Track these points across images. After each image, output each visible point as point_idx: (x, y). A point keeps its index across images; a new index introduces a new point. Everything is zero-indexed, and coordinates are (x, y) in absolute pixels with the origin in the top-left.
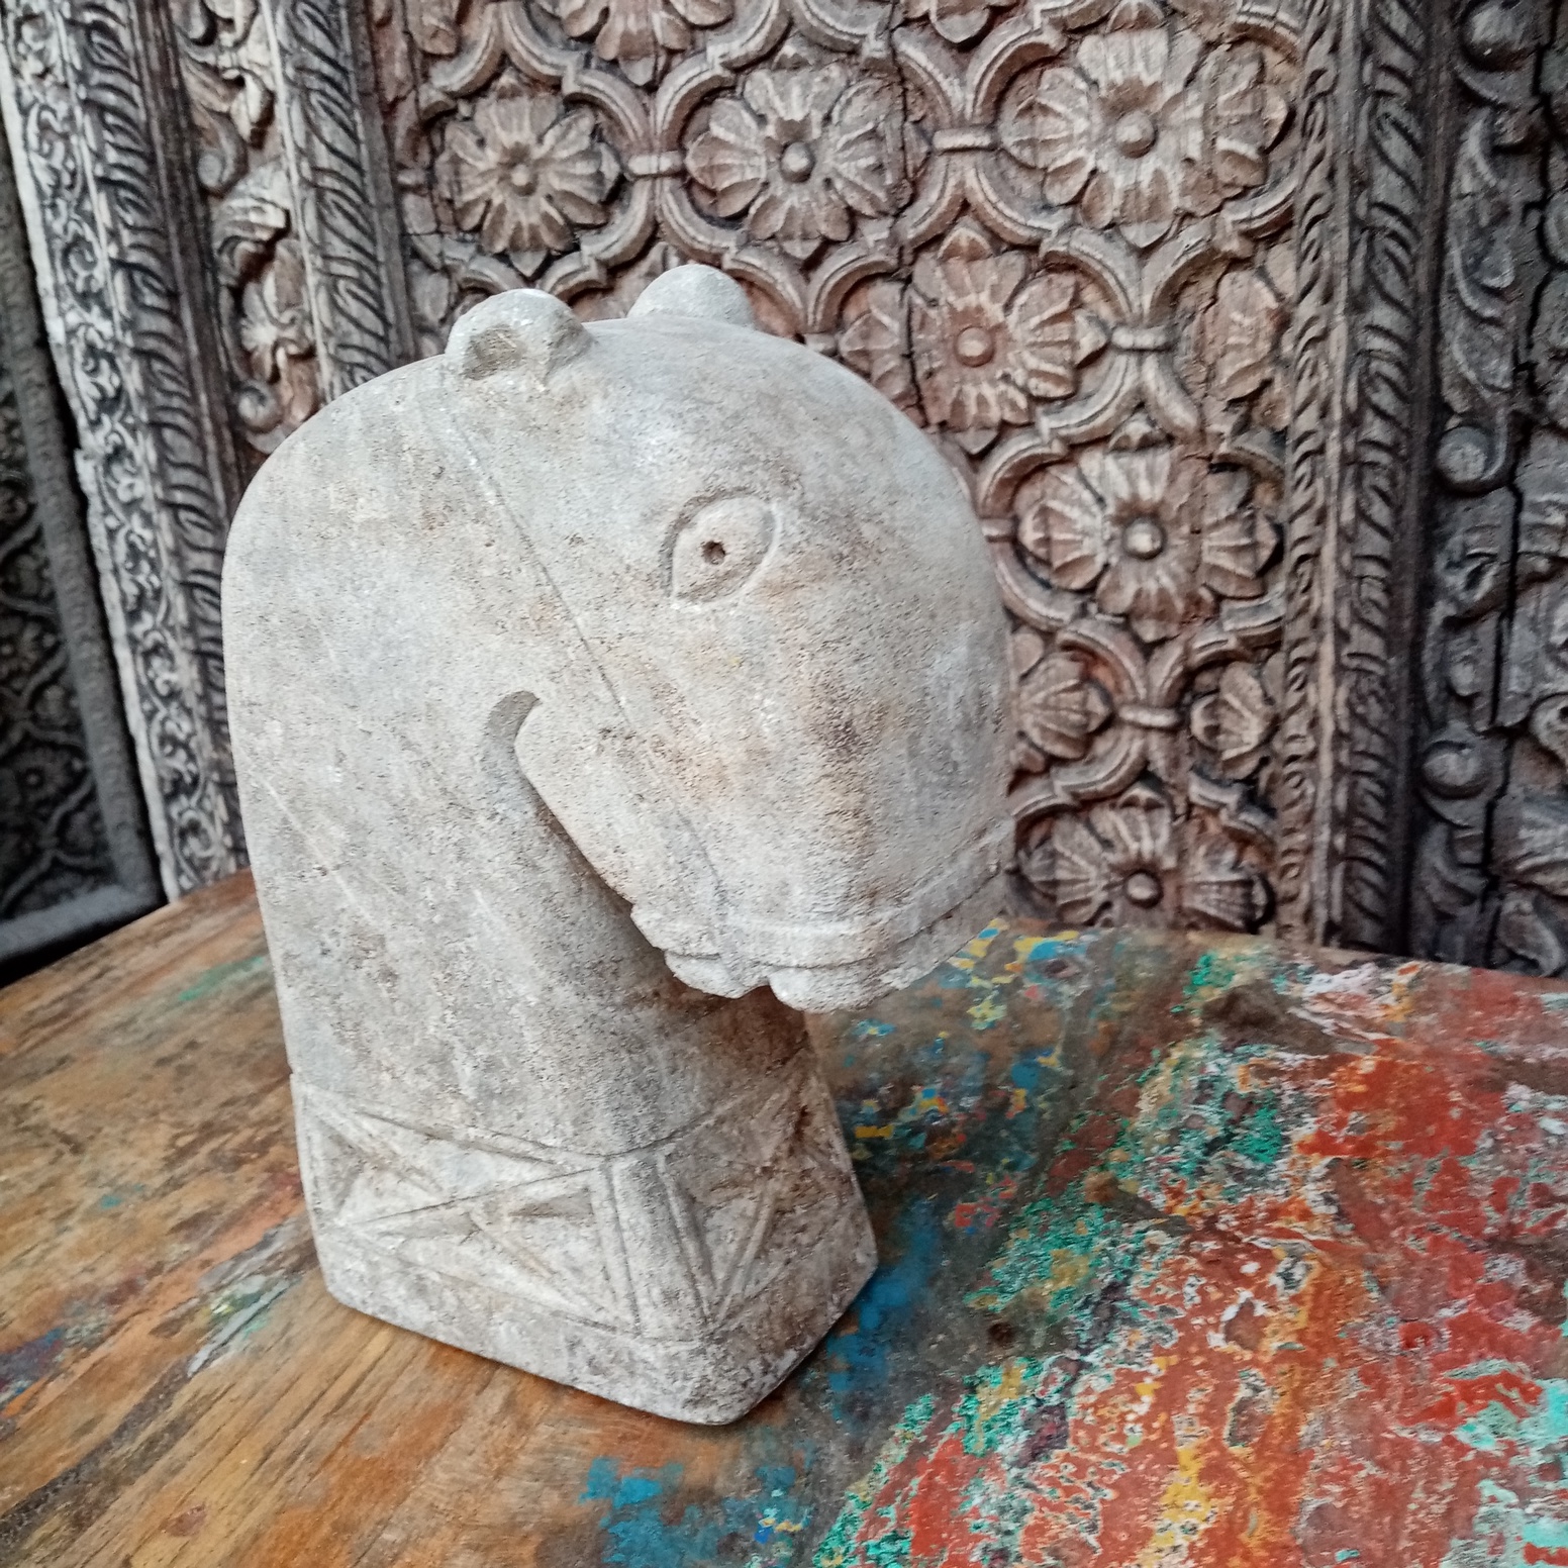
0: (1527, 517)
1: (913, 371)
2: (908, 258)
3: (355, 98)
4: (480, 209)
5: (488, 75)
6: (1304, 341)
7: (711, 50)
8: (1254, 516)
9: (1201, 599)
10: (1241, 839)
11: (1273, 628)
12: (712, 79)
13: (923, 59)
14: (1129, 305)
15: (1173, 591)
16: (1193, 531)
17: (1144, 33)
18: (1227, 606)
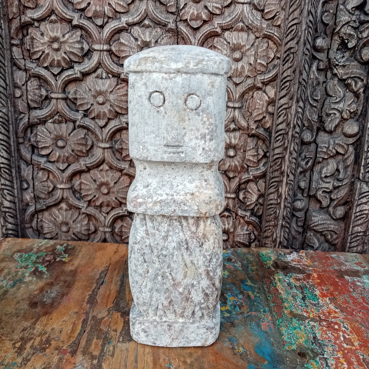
0: (319, 149)
4: (40, 53)
5: (46, 15)
6: (281, 108)
7: (122, 19)
8: (258, 148)
9: (244, 167)
10: (248, 223)
11: (261, 174)
12: (122, 27)
13: (185, 30)
14: (233, 97)
15: (238, 165)
16: (244, 151)
17: (241, 33)
18: (250, 169)
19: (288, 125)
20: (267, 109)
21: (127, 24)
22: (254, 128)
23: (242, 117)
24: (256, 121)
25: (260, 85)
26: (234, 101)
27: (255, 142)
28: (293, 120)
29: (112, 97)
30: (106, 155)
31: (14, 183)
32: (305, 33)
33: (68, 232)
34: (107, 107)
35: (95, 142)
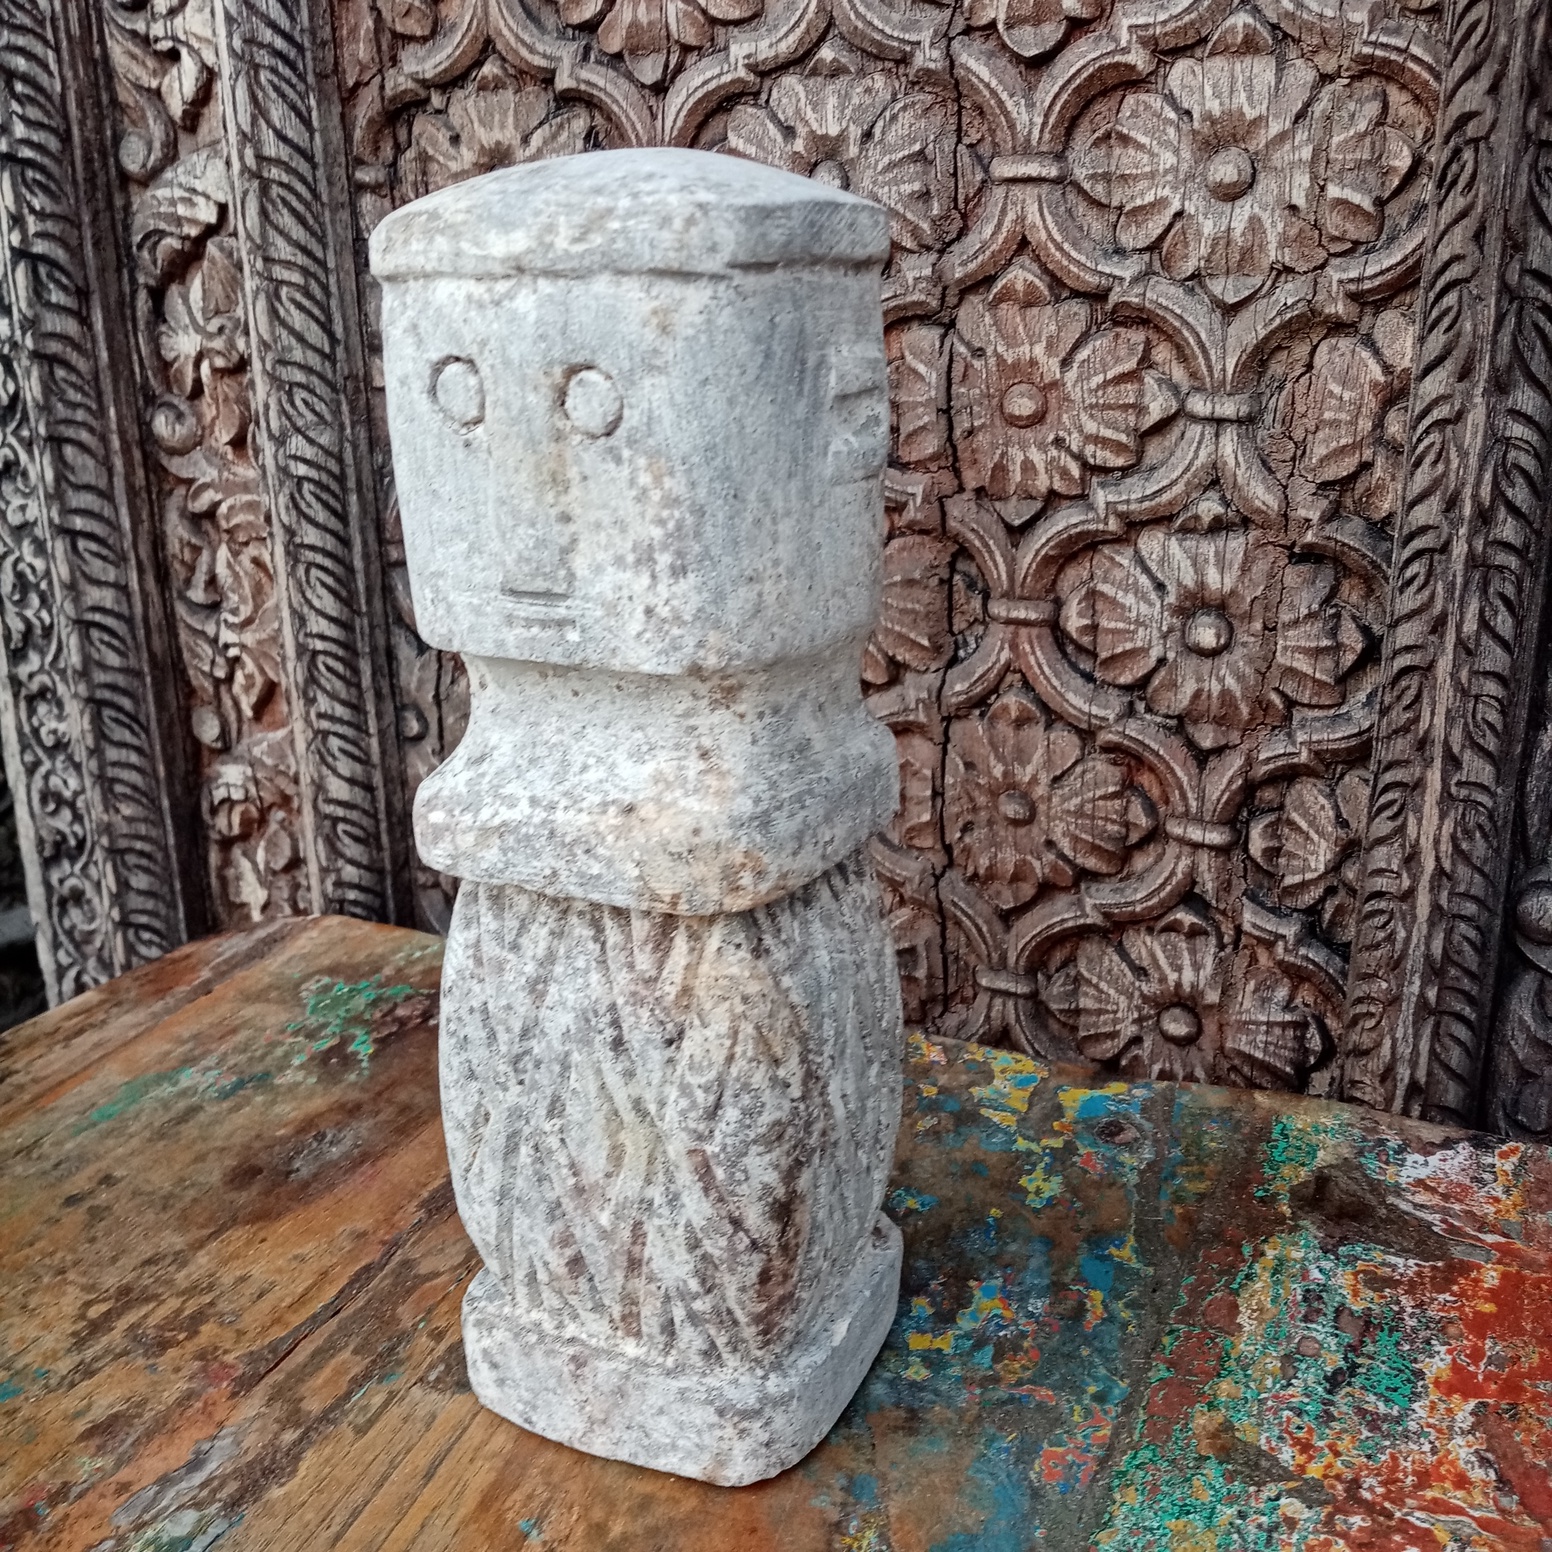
1: (951, 428)
2: (951, 300)
3: (311, 79)
5: (467, 62)
6: (1426, 422)
7: (734, 49)
8: (1338, 616)
9: (1270, 704)
10: (1297, 975)
11: (1353, 742)
12: (733, 82)
13: (984, 73)
14: (1210, 368)
15: (1238, 694)
16: (1265, 627)
17: (1248, 60)
18: (1297, 716)
19: (1452, 503)
20: (1379, 424)
21: (752, 68)
22: (1315, 516)
23: (1257, 465)
24: (1325, 486)
25: (1339, 308)
26: (1216, 390)
27: (1323, 586)
28: (1471, 480)
31: (366, 713)
32: (1530, 32)
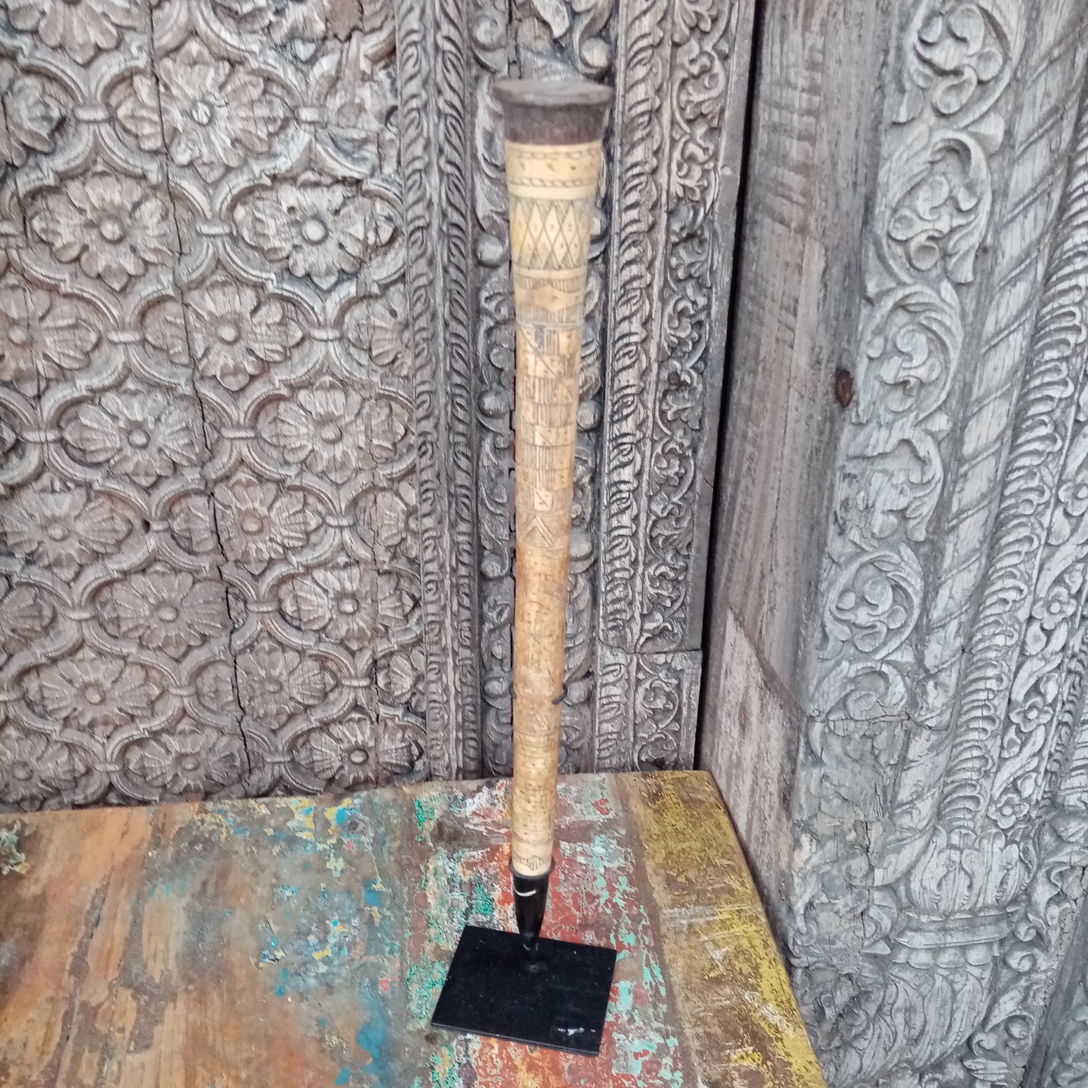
1: (219, 538)
2: (211, 486)
6: (428, 534)
7: (78, 382)
8: (401, 593)
9: (379, 629)
11: (414, 639)
13: (214, 397)
16: (372, 601)
18: (390, 632)
19: (442, 566)
21: (90, 390)
22: (386, 559)
23: (359, 541)
24: (388, 548)
25: (384, 483)
26: (338, 515)
27: (393, 583)
29: (80, 527)
30: (86, 632)
33: (29, 778)
34: (72, 546)
35: (59, 609)
